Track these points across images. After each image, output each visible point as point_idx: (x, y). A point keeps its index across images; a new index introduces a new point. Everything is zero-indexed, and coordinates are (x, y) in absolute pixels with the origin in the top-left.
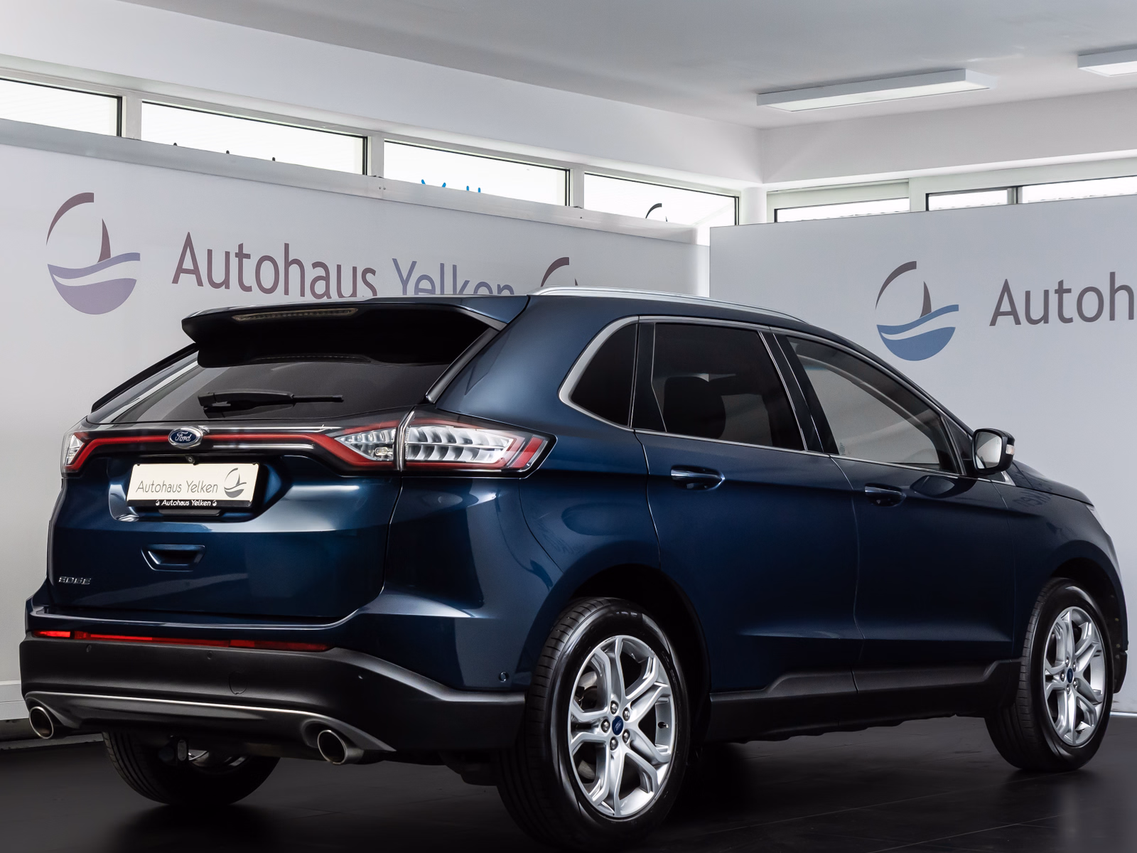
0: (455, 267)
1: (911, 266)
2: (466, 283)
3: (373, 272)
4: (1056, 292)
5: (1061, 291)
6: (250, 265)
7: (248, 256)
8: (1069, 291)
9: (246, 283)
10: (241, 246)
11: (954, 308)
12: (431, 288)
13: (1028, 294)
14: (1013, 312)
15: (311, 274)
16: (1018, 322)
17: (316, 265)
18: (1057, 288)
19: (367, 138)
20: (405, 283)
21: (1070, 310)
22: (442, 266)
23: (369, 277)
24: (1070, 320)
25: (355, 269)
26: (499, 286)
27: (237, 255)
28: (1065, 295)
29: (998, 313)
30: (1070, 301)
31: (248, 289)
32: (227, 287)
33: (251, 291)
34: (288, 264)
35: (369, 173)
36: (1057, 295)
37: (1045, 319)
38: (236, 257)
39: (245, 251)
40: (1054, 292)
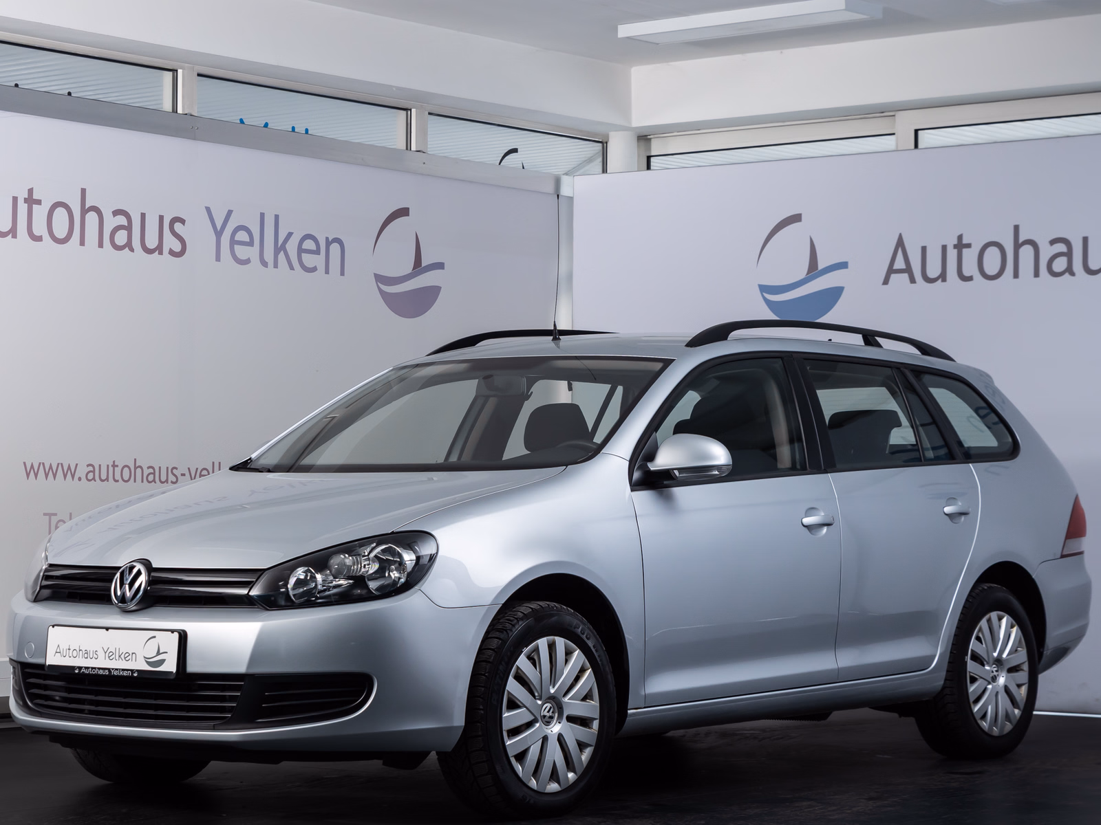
0: (277, 217)
1: (797, 218)
2: (290, 234)
3: (183, 221)
4: (955, 247)
5: (961, 246)
6: (40, 213)
7: (39, 202)
8: (969, 246)
9: (36, 232)
10: (31, 191)
11: (843, 265)
12: (247, 239)
13: (924, 249)
14: (908, 270)
15: (111, 222)
16: (913, 280)
17: (116, 213)
18: (956, 242)
19: (177, 71)
20: (219, 234)
21: (970, 268)
22: (262, 215)
23: (178, 227)
24: (970, 279)
25: (161, 218)
26: (327, 238)
27: (26, 200)
28: (965, 251)
29: (891, 271)
30: (970, 257)
31: (39, 239)
32: (15, 236)
33: (42, 241)
34: (84, 211)
35: (180, 110)
36: (956, 250)
37: (943, 277)
38: (25, 202)
39: (35, 197)
40: (952, 247)
